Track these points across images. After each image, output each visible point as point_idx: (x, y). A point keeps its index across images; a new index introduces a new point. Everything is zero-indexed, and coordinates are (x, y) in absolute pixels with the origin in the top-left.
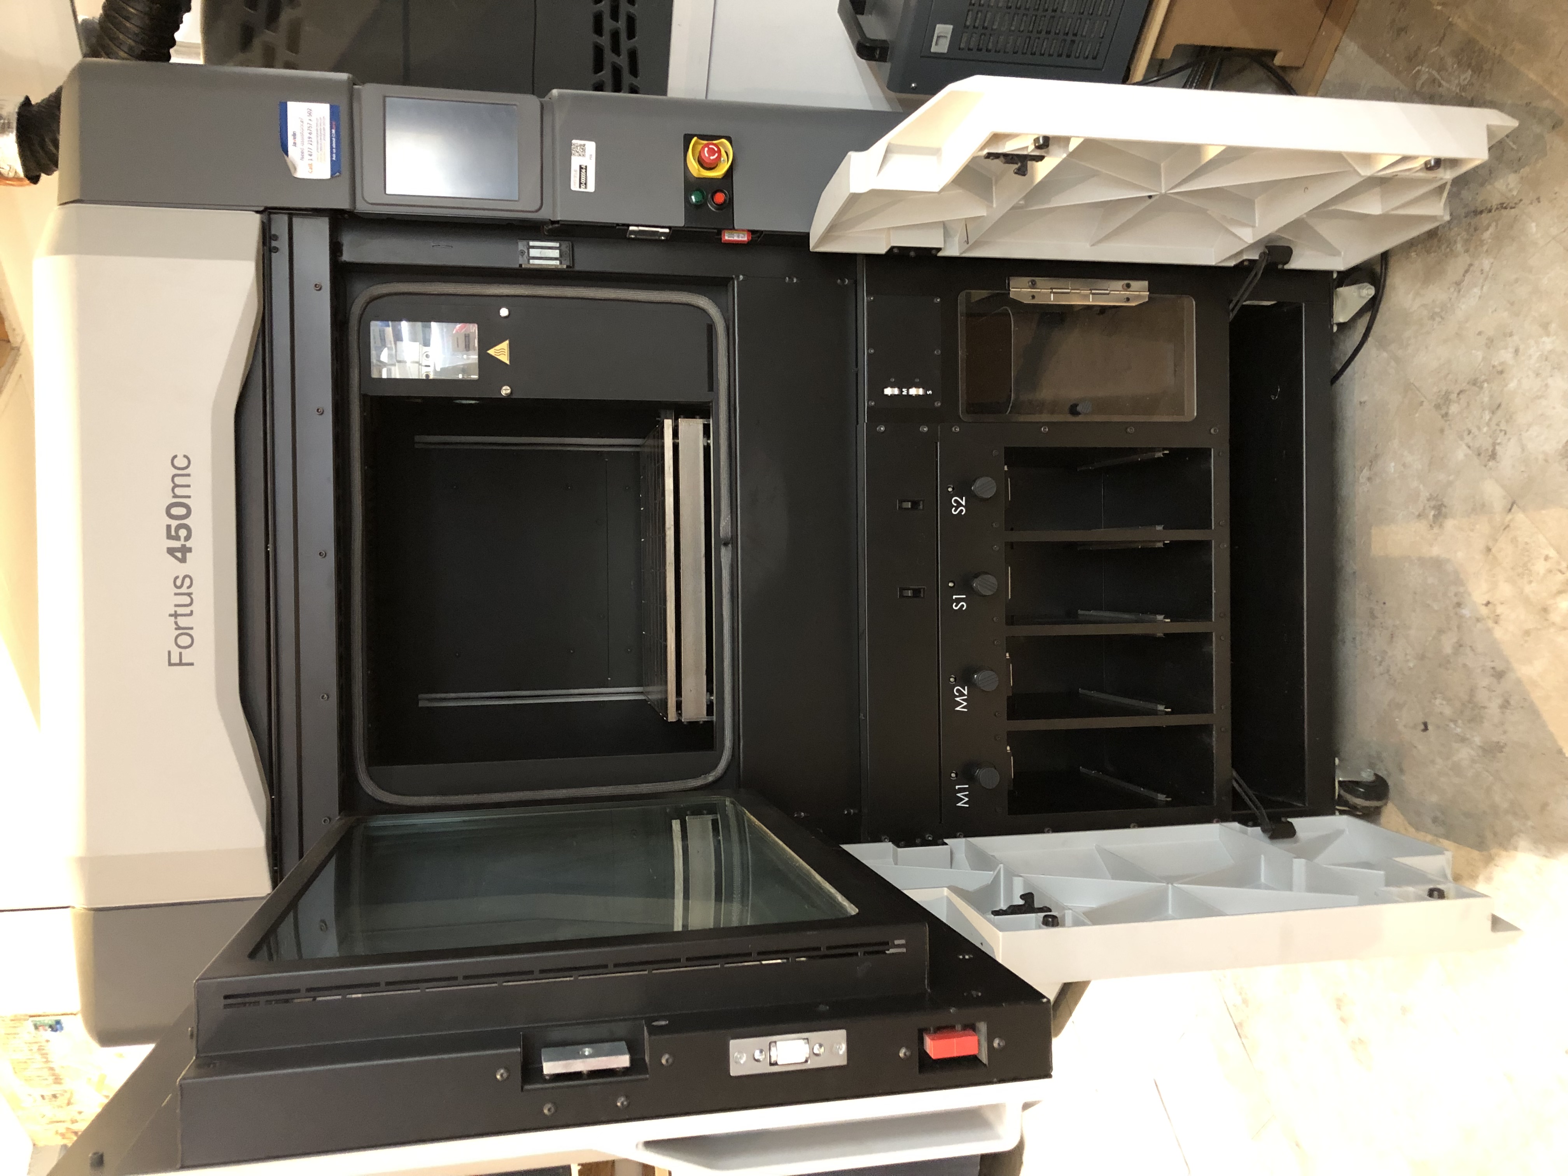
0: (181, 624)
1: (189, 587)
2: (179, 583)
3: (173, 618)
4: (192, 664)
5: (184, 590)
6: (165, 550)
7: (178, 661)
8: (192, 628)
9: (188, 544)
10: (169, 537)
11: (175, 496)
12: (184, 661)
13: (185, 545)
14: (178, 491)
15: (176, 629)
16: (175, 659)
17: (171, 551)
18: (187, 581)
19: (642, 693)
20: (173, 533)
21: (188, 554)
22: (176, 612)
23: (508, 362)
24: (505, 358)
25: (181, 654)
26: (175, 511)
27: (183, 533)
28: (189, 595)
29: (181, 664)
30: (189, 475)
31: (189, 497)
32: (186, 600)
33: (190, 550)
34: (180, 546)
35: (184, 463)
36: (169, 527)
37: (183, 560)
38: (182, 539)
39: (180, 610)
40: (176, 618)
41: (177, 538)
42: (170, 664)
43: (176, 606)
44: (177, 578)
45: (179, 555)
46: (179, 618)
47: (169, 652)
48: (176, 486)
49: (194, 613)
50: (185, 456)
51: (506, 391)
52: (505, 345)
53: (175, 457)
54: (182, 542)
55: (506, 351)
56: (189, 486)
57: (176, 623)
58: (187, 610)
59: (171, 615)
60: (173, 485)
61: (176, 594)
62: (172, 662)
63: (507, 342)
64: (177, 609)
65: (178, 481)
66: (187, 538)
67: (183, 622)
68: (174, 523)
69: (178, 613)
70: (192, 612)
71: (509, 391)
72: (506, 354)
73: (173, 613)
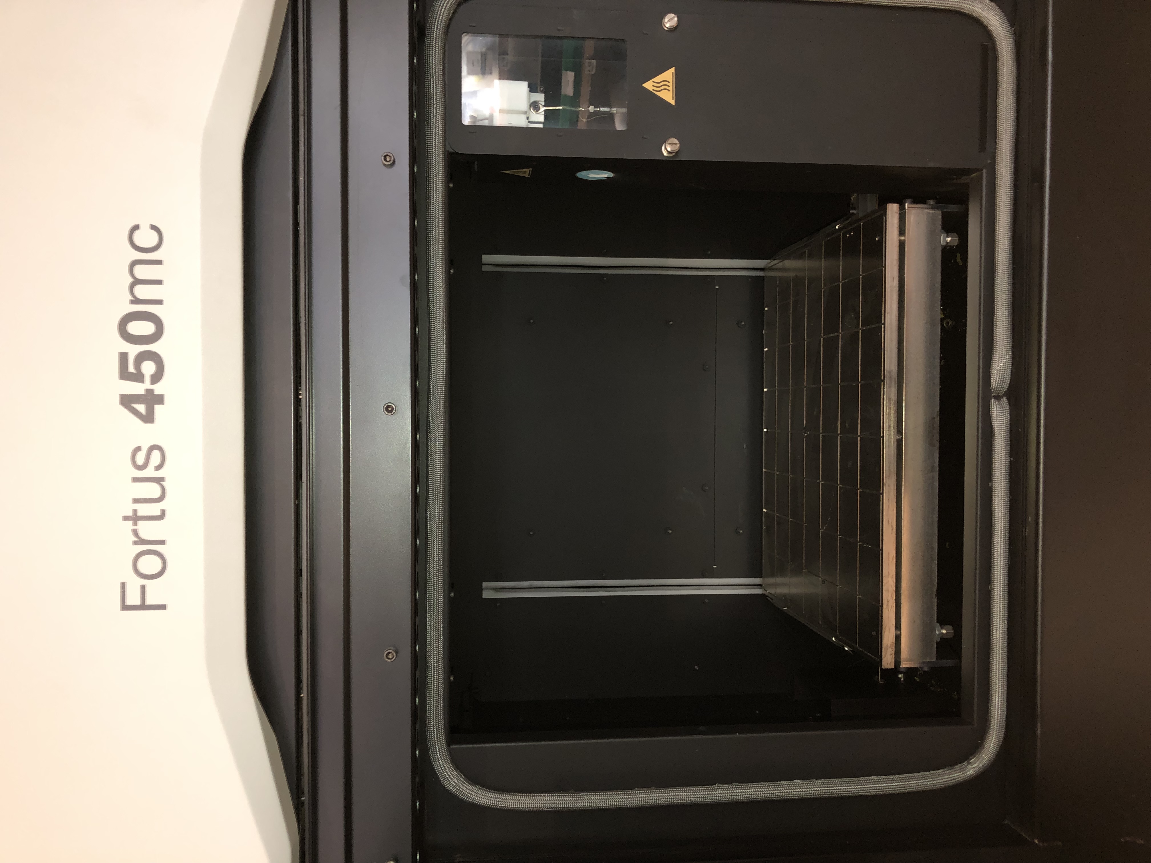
0: (144, 535)
1: (158, 468)
2: (140, 459)
3: (130, 523)
4: (163, 607)
5: (150, 472)
6: (117, 400)
7: (138, 602)
8: (162, 542)
9: (158, 389)
10: (125, 375)
11: (136, 301)
12: (149, 602)
13: (152, 390)
14: (141, 291)
15: (135, 543)
16: (133, 599)
17: (127, 401)
18: (156, 456)
19: (760, 585)
20: (131, 369)
21: (157, 408)
22: (135, 511)
23: (673, 102)
24: (668, 96)
25: (143, 587)
26: (137, 328)
27: (148, 368)
28: (159, 481)
29: (143, 606)
30: (159, 262)
31: (160, 302)
32: (153, 490)
33: (160, 399)
34: (143, 392)
35: (152, 240)
36: (123, 357)
37: (148, 418)
38: (147, 379)
39: (144, 510)
40: (135, 524)
41: (138, 377)
42: (125, 607)
43: (136, 501)
44: (138, 449)
45: (141, 408)
46: (140, 523)
47: (123, 585)
48: (137, 282)
49: (167, 513)
50: (154, 227)
51: (667, 149)
52: (669, 75)
53: (136, 227)
54: (147, 385)
55: (671, 84)
56: (159, 282)
57: (135, 532)
58: (154, 509)
59: (126, 518)
60: (131, 280)
61: (136, 480)
62: (129, 602)
63: (673, 70)
64: (137, 506)
65: (141, 272)
66: (157, 377)
67: (148, 531)
68: (133, 350)
69: (140, 514)
70: (163, 512)
71: (676, 148)
72: (671, 89)
73: (130, 514)
